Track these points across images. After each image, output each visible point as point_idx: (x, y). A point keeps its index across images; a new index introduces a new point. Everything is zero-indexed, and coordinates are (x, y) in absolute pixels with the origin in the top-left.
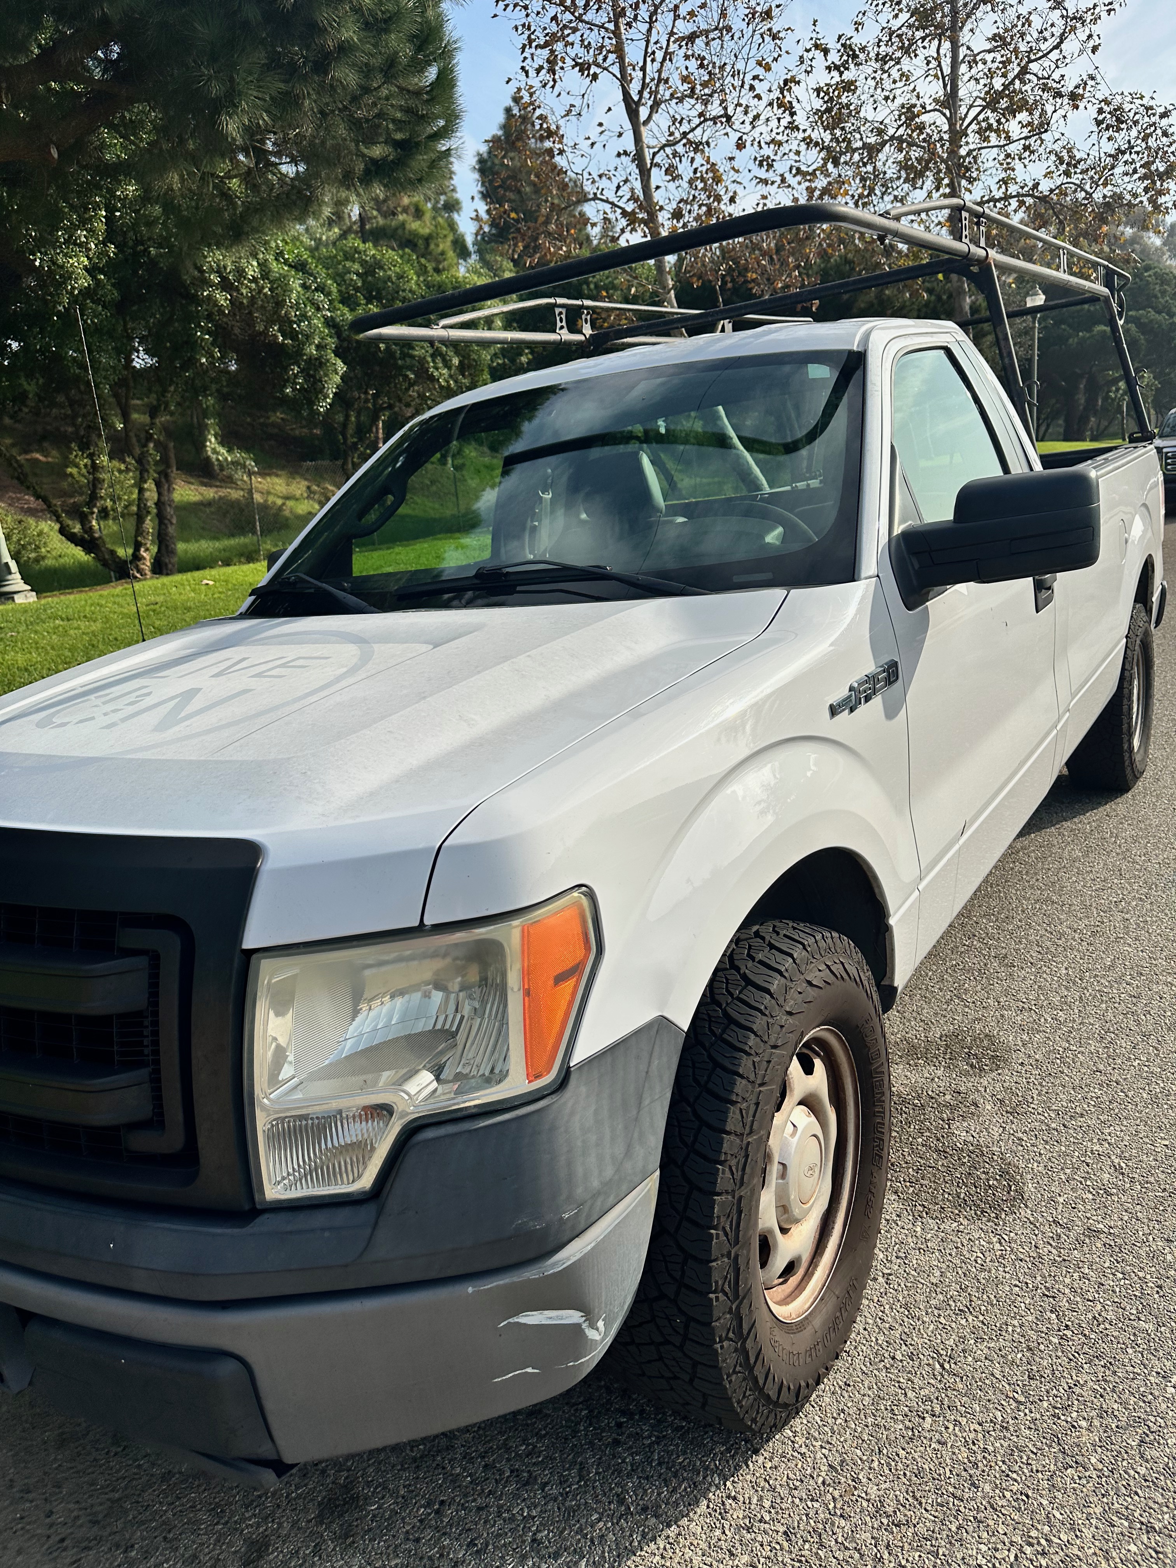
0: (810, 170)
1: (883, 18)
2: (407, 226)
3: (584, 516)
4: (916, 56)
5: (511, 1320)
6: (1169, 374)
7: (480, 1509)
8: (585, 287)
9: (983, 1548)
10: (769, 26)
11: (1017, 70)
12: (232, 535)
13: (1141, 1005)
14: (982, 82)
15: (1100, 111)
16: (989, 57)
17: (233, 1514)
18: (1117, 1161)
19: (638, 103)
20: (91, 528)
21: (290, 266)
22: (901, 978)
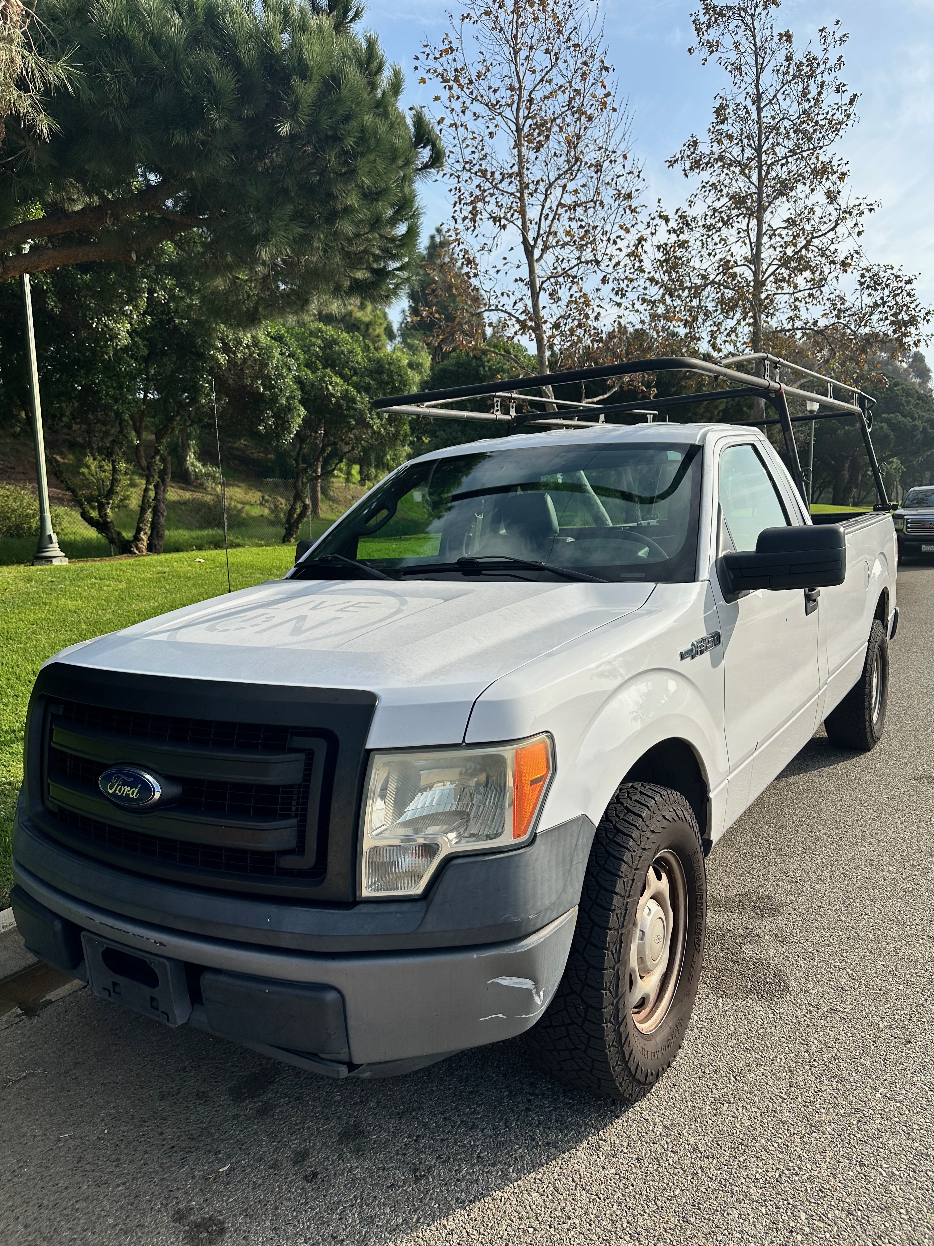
0: (653, 299)
1: (709, 201)
2: (354, 315)
3: (503, 532)
4: (732, 227)
5: (494, 980)
6: (912, 461)
7: (442, 1140)
8: (481, 369)
9: (760, 1170)
10: (629, 203)
11: (804, 242)
12: (201, 528)
13: (870, 883)
14: (779, 249)
15: (863, 276)
16: (784, 232)
17: (282, 1137)
18: (850, 972)
19: (533, 247)
20: (106, 514)
21: (271, 337)
22: (715, 835)
